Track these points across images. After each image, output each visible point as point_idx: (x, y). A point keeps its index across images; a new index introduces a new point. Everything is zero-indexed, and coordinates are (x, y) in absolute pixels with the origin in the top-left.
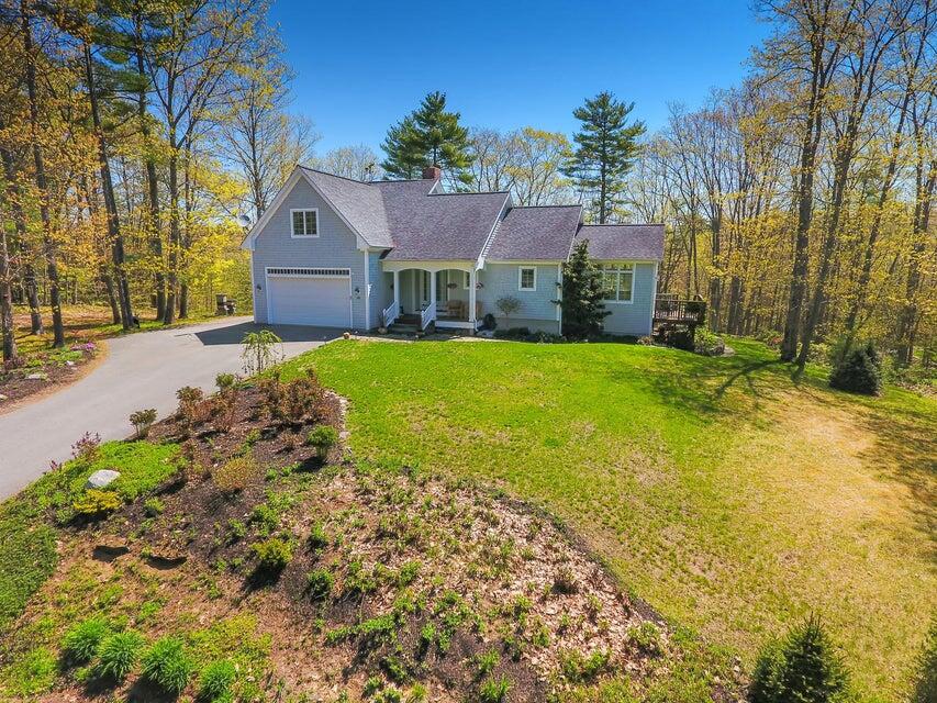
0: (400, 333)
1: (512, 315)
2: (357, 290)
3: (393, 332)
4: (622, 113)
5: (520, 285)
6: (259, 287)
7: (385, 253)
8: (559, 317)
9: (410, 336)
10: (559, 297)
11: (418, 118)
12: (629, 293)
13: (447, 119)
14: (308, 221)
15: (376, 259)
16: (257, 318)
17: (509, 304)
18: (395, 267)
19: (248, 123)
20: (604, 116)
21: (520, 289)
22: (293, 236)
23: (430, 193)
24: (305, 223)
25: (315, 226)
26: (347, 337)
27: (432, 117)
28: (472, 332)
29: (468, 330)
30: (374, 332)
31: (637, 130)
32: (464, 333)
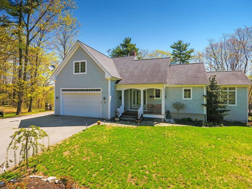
0: (126, 121)
1: (181, 111)
2: (104, 99)
3: (123, 120)
4: (186, 46)
5: (183, 96)
6: (57, 98)
7: (118, 81)
8: (205, 112)
9: (132, 122)
10: (205, 102)
11: (122, 45)
12: (234, 100)
13: (132, 45)
14: (81, 66)
15: (114, 84)
16: (56, 112)
17: (179, 106)
18: (122, 88)
19: (63, 40)
20: (180, 47)
21: (183, 98)
22: (74, 74)
23: (134, 60)
24: (80, 67)
25: (85, 69)
26: (99, 124)
27: (127, 44)
28: (163, 120)
29: (161, 119)
30: (113, 120)
31: (192, 51)
32: (159, 121)
